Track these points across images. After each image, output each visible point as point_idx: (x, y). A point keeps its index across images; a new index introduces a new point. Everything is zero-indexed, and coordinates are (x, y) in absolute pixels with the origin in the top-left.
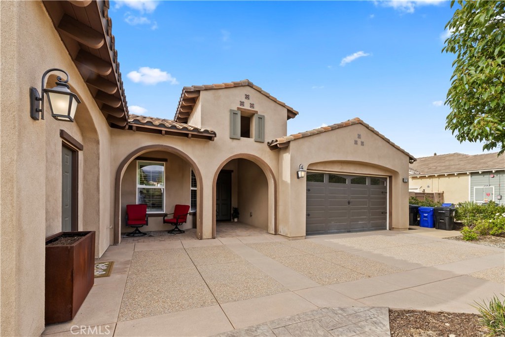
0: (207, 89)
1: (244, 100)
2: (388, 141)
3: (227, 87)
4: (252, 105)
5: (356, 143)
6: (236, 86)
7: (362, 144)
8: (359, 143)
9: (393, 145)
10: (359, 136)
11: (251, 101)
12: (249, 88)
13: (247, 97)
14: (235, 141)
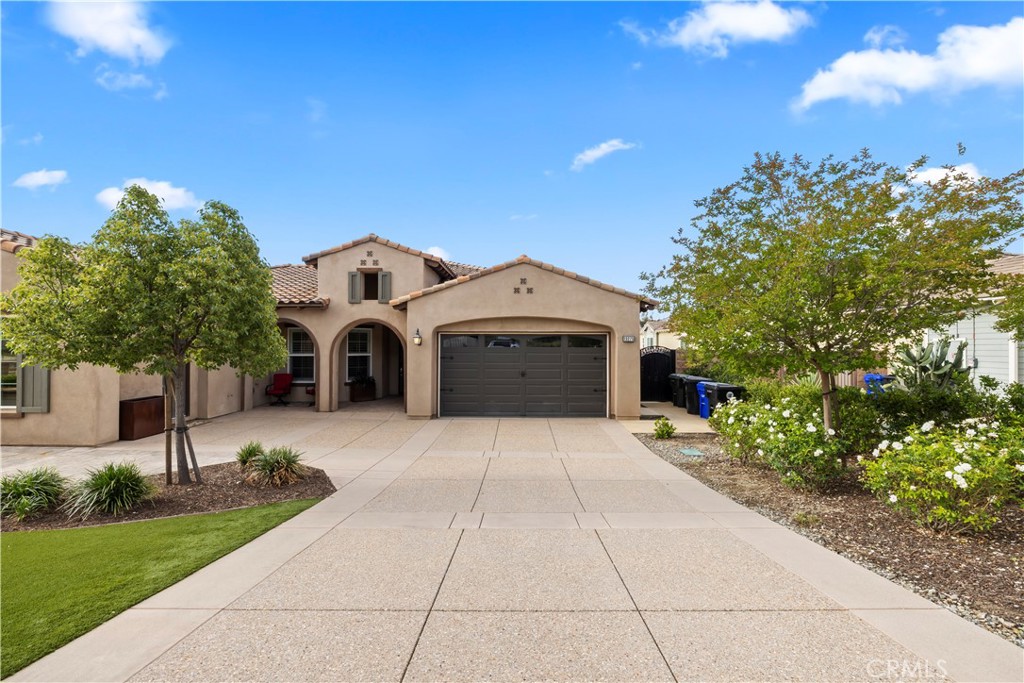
0: (324, 255)
1: (365, 258)
2: (586, 281)
3: (346, 248)
4: (376, 262)
5: (517, 291)
6: (356, 244)
7: (530, 291)
8: (523, 289)
9: (598, 286)
10: (523, 281)
11: (374, 258)
12: (372, 244)
13: (370, 254)
14: (356, 306)
